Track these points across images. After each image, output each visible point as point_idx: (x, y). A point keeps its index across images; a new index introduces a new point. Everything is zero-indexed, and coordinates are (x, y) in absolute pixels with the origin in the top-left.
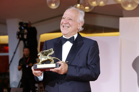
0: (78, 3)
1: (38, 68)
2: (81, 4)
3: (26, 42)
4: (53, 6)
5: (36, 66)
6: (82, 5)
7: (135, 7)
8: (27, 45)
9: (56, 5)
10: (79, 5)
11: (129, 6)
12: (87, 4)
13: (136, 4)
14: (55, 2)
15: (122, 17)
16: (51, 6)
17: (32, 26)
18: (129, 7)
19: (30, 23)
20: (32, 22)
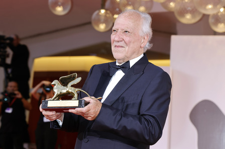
0: (103, 7)
1: (48, 106)
2: (106, 10)
3: (9, 71)
4: (59, 10)
5: (47, 103)
6: (108, 12)
7: (198, 18)
8: (11, 75)
9: (64, 9)
10: (103, 11)
11: (188, 16)
12: (117, 10)
13: (200, 13)
14: (63, 5)
15: (175, 34)
16: (55, 9)
17: (22, 43)
18: (188, 19)
19: (17, 37)
20: (21, 36)
